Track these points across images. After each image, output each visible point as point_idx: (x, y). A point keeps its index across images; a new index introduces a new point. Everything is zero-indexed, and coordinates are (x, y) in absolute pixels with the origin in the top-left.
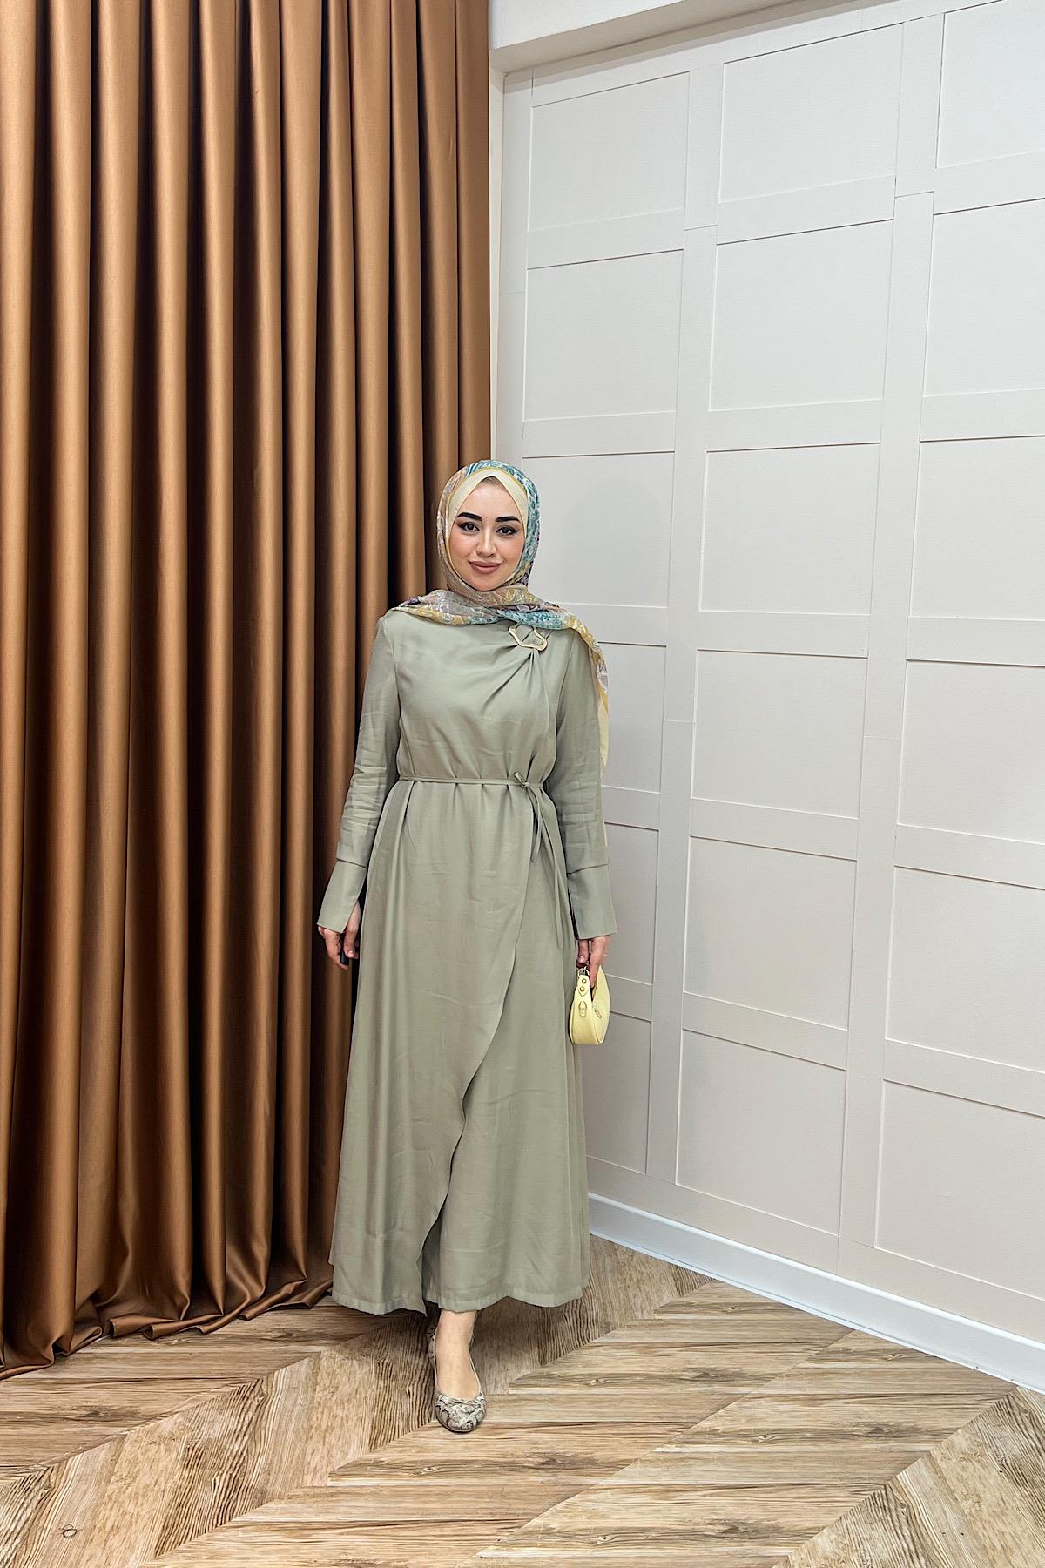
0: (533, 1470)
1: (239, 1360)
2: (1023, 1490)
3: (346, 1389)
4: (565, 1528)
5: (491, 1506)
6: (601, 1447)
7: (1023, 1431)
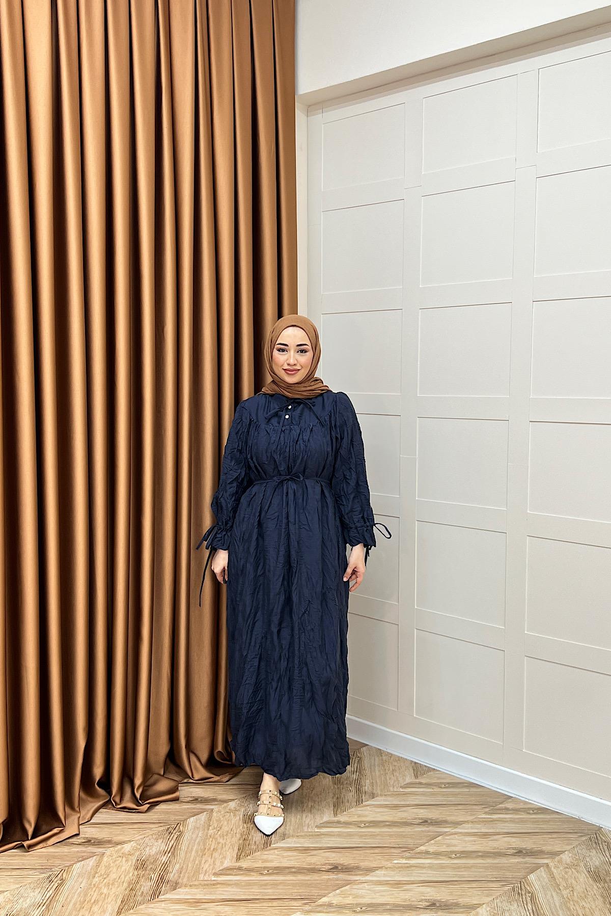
0: (325, 872)
1: (168, 813)
2: (598, 885)
3: (226, 828)
4: (339, 903)
5: (300, 891)
6: (363, 860)
7: (602, 852)
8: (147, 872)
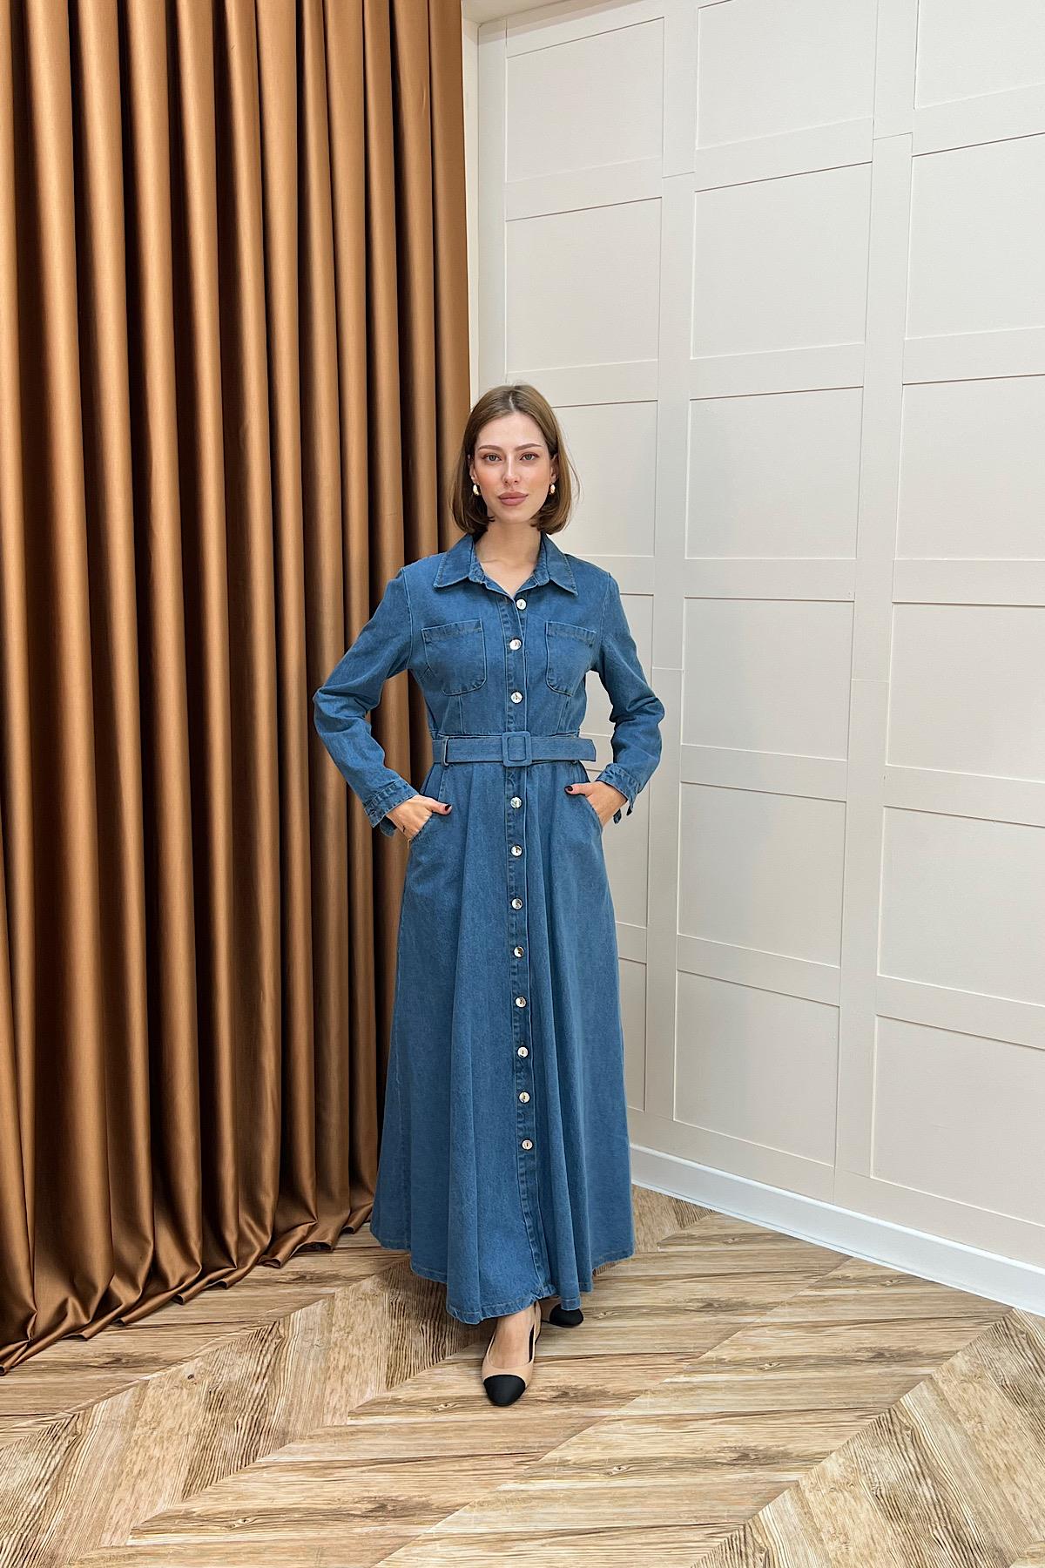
0: (547, 1404)
1: (255, 1304)
2: (1022, 1409)
3: (361, 1329)
4: (580, 1459)
5: (507, 1439)
6: (611, 1380)
7: (1021, 1352)
8: (230, 1413)
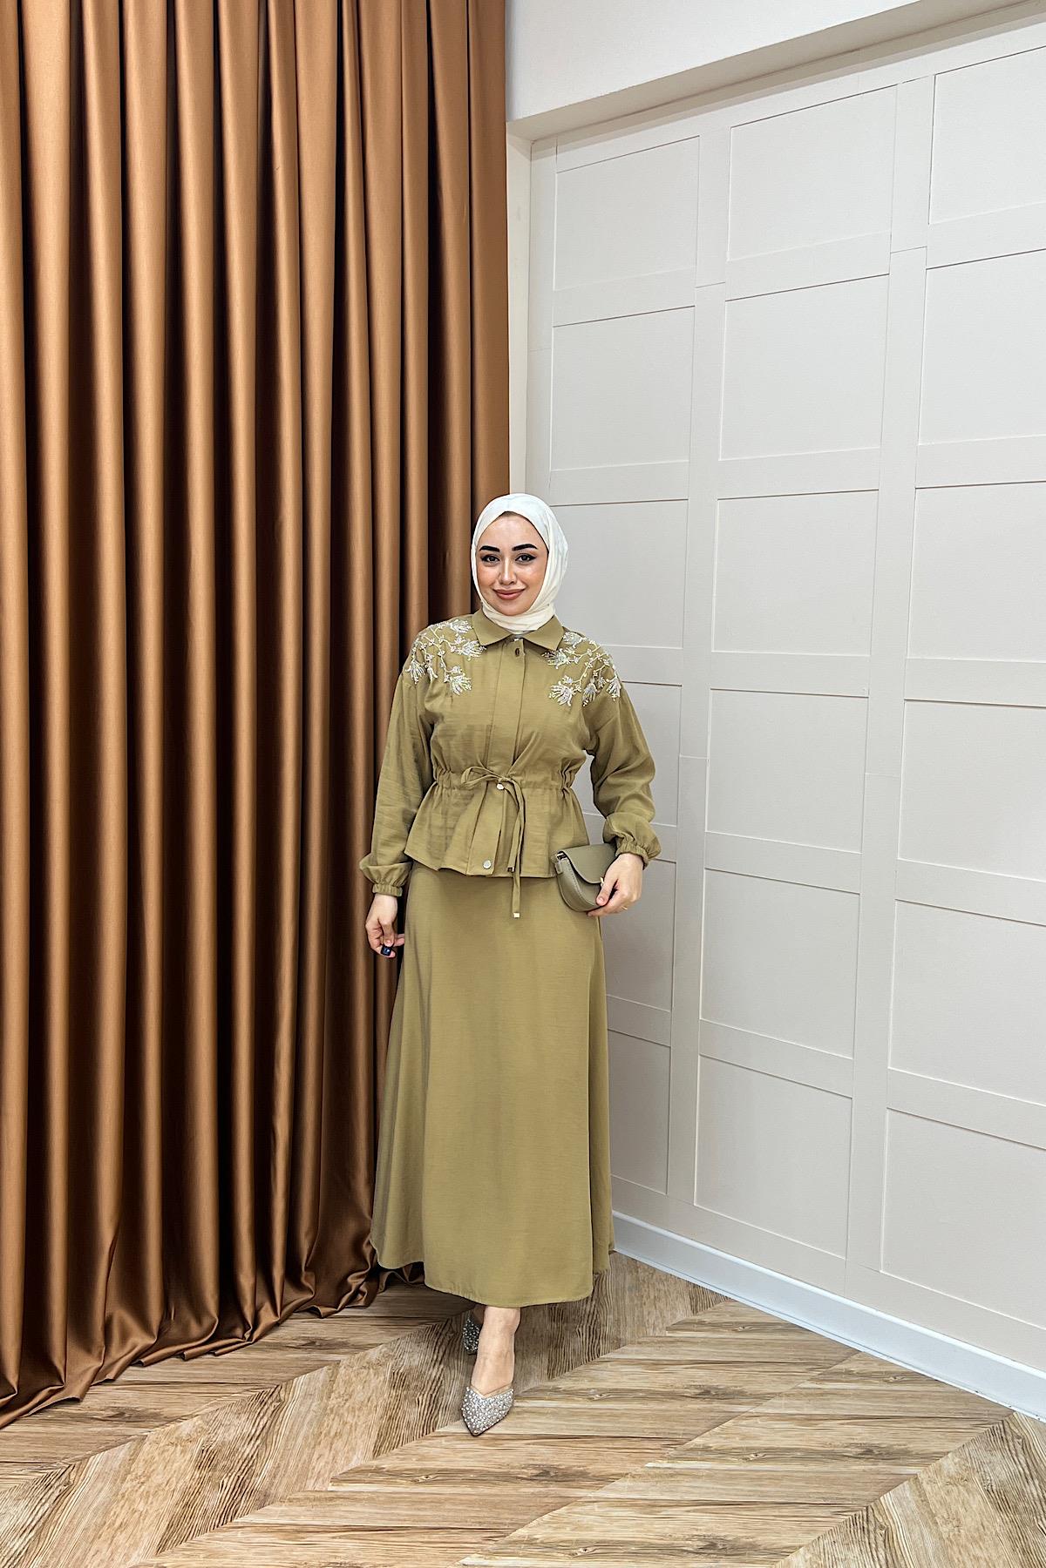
0: (526, 1482)
1: (261, 1367)
2: (1003, 1516)
3: (359, 1396)
4: (548, 1539)
5: (481, 1514)
6: (594, 1461)
7: (1014, 1457)
8: (217, 1473)
